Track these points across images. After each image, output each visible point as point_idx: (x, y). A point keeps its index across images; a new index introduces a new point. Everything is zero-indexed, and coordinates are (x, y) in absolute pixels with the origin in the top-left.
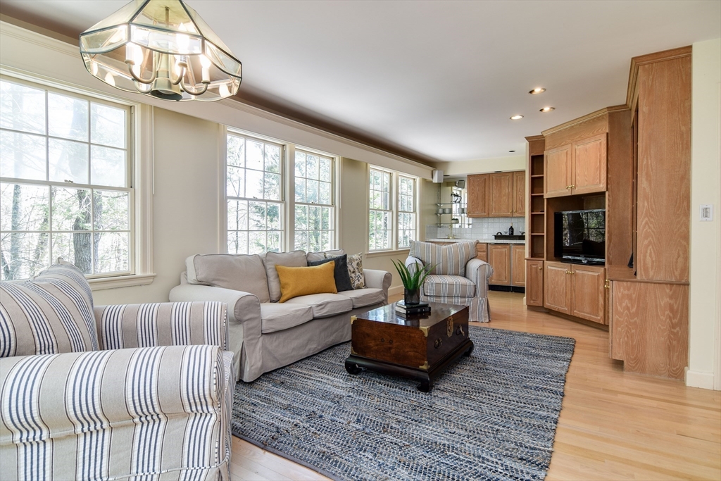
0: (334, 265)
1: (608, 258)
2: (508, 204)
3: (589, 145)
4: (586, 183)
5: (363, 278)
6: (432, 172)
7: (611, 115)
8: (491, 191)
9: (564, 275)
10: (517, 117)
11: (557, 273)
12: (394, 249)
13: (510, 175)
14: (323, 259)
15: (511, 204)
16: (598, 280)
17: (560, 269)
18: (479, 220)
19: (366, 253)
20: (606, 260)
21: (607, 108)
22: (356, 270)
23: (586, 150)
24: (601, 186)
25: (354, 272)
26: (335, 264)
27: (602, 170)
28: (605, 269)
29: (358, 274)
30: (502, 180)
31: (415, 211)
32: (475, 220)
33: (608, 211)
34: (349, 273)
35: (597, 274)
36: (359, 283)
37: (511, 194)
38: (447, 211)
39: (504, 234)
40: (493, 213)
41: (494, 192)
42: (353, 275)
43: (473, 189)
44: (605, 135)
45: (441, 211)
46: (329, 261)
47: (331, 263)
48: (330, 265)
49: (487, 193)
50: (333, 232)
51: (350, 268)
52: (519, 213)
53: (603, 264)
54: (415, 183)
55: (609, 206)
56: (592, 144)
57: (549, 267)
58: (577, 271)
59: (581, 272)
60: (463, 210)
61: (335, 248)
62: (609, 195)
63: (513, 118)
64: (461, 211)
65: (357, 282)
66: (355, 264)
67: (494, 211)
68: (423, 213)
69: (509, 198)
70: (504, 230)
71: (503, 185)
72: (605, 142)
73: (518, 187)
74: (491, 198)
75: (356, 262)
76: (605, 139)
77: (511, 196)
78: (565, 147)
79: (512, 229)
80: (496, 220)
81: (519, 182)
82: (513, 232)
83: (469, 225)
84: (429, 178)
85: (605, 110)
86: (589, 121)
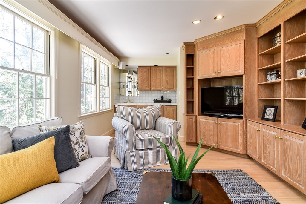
0: (53, 142)
1: (245, 114)
2: (161, 84)
3: (230, 47)
4: (229, 70)
5: (87, 147)
6: (119, 62)
7: (246, 29)
8: (151, 76)
9: (213, 124)
10: (197, 22)
11: (207, 123)
12: (98, 111)
13: (162, 68)
14: (37, 133)
15: (162, 83)
16: (238, 127)
17: (209, 121)
18: (144, 92)
19: (79, 116)
20: (243, 116)
21: (246, 24)
22: (80, 140)
23: (229, 50)
24: (240, 71)
25: (77, 143)
26: (56, 140)
27: (241, 62)
28: (243, 121)
29: (81, 144)
30: (158, 71)
31: (108, 86)
32: (141, 92)
33: (245, 86)
34: (73, 145)
35: (238, 124)
36: (84, 153)
37: (162, 78)
38: (126, 87)
39: (158, 100)
40: (153, 88)
41: (153, 76)
42: (76, 147)
43: (141, 75)
44: (244, 41)
45: (122, 87)
46: (47, 136)
47: (50, 141)
48: (49, 144)
49: (149, 77)
50: (49, 100)
51: (73, 139)
52: (166, 89)
53: (242, 118)
54: (108, 68)
55: (245, 83)
56: (233, 46)
57: (201, 120)
58: (222, 122)
59: (225, 123)
60: (135, 86)
61: (51, 117)
62: (245, 77)
63: (194, 22)
64: (133, 87)
65: (81, 154)
66: (77, 134)
67: (153, 87)
68: (113, 87)
69: (161, 80)
70: (159, 98)
71: (158, 73)
72: (243, 45)
73: (166, 75)
74: (151, 80)
75: (79, 131)
76: (244, 43)
77: (162, 79)
78: (213, 49)
79: (162, 97)
80: (153, 92)
81: (166, 72)
82: (163, 98)
83: (138, 95)
84: (117, 66)
85: (243, 26)
86: (230, 33)
